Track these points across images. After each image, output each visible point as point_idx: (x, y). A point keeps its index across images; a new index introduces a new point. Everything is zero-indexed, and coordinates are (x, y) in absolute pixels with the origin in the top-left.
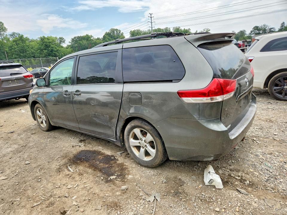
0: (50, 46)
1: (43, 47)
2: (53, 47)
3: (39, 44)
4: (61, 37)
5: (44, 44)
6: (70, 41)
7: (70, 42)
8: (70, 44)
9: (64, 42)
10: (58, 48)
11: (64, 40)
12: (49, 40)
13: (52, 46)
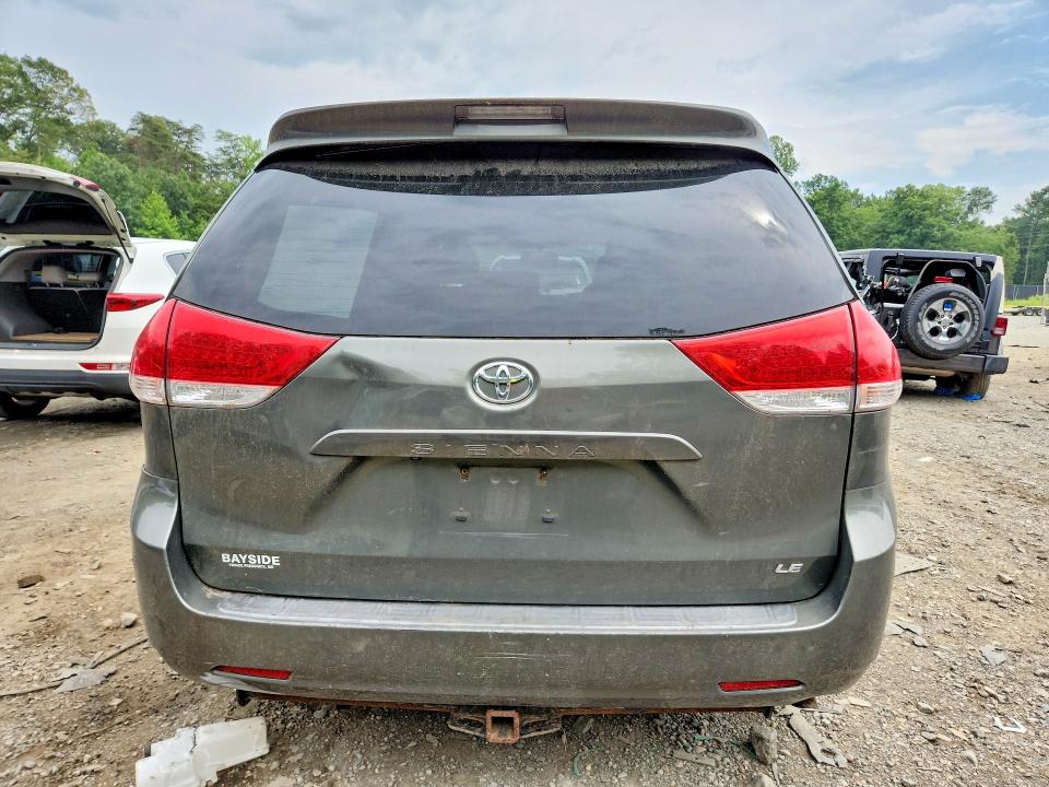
0: (921, 219)
1: (892, 225)
2: (933, 226)
3: (882, 214)
4: (980, 185)
5: (901, 214)
6: (1023, 204)
7: (1018, 208)
8: (1018, 215)
9: (987, 207)
10: (949, 230)
11: (989, 198)
12: (926, 198)
13: (930, 220)
